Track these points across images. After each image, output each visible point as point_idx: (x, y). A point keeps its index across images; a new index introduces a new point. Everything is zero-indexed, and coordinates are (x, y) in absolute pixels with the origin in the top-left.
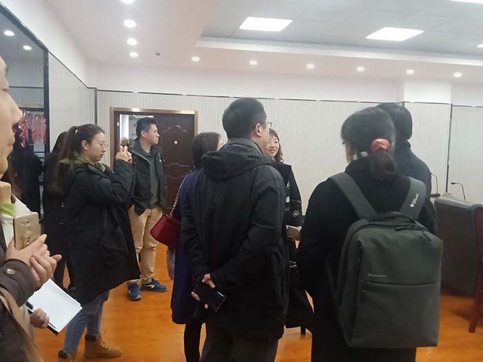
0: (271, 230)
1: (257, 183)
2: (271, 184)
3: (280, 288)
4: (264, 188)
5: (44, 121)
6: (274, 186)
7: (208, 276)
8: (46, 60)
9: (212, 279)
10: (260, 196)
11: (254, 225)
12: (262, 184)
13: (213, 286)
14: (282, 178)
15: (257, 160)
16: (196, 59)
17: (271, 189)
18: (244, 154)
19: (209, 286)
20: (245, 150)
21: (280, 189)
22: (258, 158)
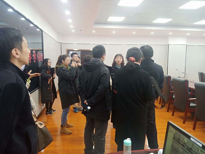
0: (105, 86)
1: (101, 72)
2: (105, 72)
3: (108, 105)
4: (103, 73)
5: (42, 54)
6: (106, 73)
7: (86, 101)
8: (42, 33)
9: (87, 102)
10: (102, 76)
11: (100, 85)
12: (102, 72)
13: (87, 104)
14: (109, 71)
15: (101, 65)
16: (94, 32)
17: (105, 74)
18: (97, 63)
19: (86, 104)
20: (97, 62)
21: (108, 74)
22: (101, 64)
